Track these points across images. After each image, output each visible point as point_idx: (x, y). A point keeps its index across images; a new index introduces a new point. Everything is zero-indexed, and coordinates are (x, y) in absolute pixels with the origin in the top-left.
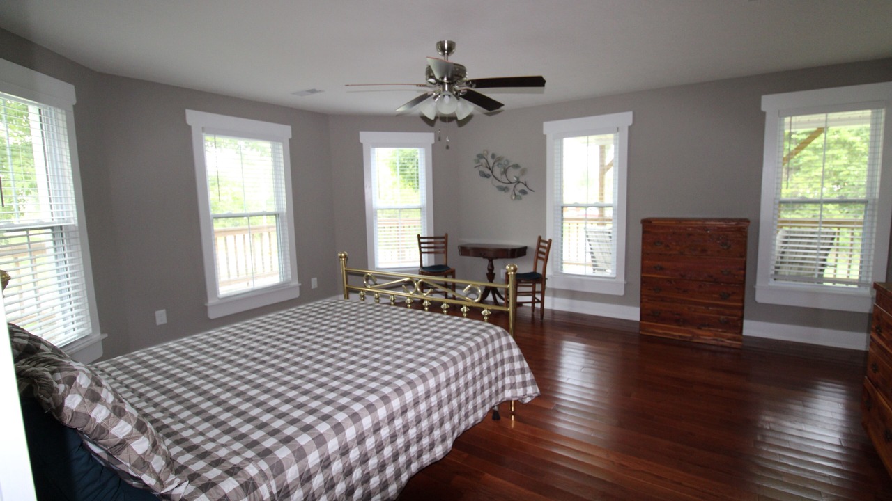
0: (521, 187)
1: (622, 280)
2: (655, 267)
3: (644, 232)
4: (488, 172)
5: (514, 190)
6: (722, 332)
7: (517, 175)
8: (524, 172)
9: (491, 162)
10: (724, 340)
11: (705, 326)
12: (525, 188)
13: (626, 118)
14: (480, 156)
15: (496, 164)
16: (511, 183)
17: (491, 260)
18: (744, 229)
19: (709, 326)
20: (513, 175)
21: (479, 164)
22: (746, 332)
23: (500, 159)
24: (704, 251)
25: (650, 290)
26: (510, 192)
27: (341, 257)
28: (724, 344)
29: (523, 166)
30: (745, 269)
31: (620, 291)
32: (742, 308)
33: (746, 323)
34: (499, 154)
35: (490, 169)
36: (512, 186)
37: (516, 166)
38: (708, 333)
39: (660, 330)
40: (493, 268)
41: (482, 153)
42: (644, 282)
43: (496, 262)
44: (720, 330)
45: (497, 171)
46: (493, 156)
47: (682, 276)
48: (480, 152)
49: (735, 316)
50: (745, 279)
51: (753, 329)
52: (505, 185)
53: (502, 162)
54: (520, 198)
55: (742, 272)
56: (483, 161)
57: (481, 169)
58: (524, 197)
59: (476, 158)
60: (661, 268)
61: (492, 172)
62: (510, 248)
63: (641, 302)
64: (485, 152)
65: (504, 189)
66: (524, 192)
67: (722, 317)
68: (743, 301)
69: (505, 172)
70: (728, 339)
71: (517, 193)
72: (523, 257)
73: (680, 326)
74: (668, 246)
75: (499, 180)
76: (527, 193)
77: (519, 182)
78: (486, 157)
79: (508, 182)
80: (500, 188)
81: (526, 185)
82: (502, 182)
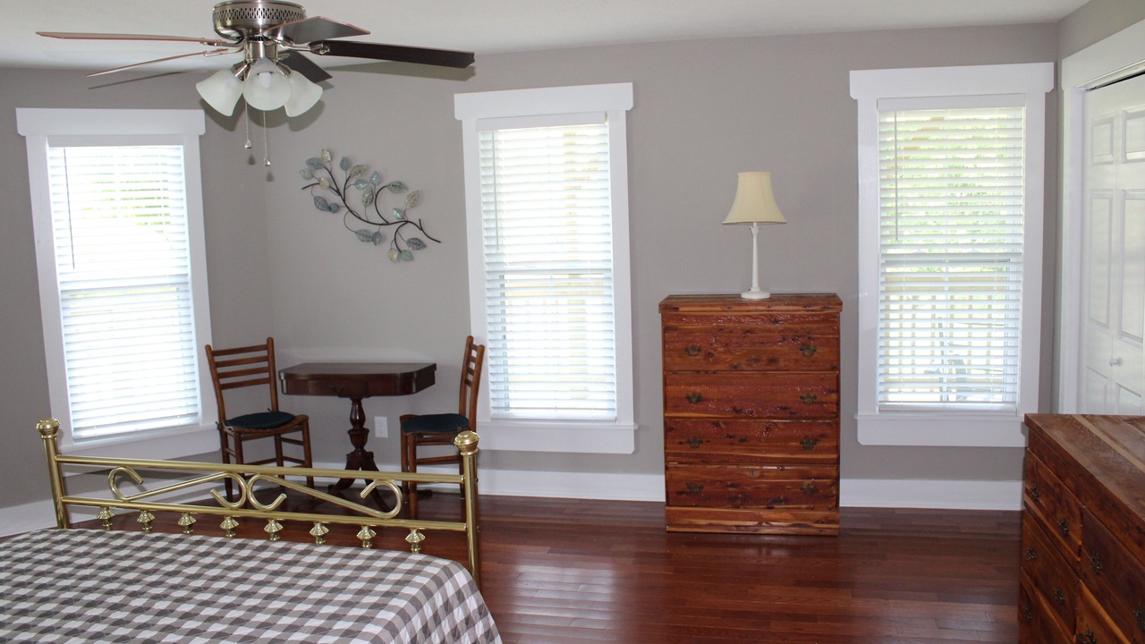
0: (410, 232)
1: (629, 423)
2: (688, 398)
3: (666, 329)
4: (334, 198)
5: (395, 240)
6: (807, 509)
7: (402, 207)
8: (415, 199)
9: (341, 176)
10: (809, 523)
11: (779, 501)
12: (420, 235)
13: (621, 96)
14: (316, 164)
15: (352, 181)
16: (388, 224)
17: (357, 401)
18: (835, 317)
19: (787, 501)
20: (391, 205)
21: (314, 181)
22: (845, 501)
23: (361, 170)
24: (772, 361)
25: (681, 443)
26: (387, 245)
27: (43, 432)
28: (811, 531)
29: (413, 188)
30: (838, 391)
31: (628, 447)
32: (837, 461)
33: (845, 484)
34: (359, 160)
35: (338, 191)
37: (398, 187)
38: (784, 515)
39: (703, 520)
40: (363, 419)
41: (319, 156)
42: (670, 428)
43: (367, 403)
44: (804, 506)
45: (356, 197)
46: (345, 164)
47: (735, 410)
48: (316, 154)
49: (827, 477)
50: (838, 409)
51: (856, 493)
52: (374, 229)
53: (367, 177)
54: (411, 258)
55: (834, 396)
56: (322, 175)
57: (318, 191)
58: (418, 254)
59: (305, 167)
60: (700, 399)
61: (344, 201)
62: (399, 371)
63: (667, 468)
64: (327, 155)
65: (375, 238)
66: (417, 244)
67: (807, 482)
68: (837, 449)
69: (373, 198)
70: (817, 522)
71: (403, 246)
72: (432, 387)
73: (738, 508)
74: (710, 355)
75: (360, 218)
76: (424, 246)
77: (407, 222)
78: (328, 166)
79: (382, 222)
80: (363, 235)
81: (421, 229)
82: (368, 222)
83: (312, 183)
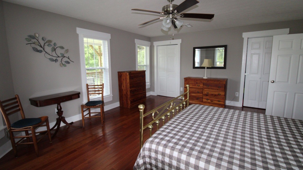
0: (65, 59)
4: (39, 48)
5: (61, 61)
7: (63, 53)
8: (67, 51)
9: (42, 43)
14: (32, 37)
15: (46, 44)
16: (59, 57)
17: (59, 104)
20: (59, 51)
23: (50, 41)
26: (59, 62)
29: (66, 48)
31: (111, 99)
34: (48, 38)
35: (41, 47)
36: (59, 59)
37: (62, 48)
40: (61, 108)
41: (34, 35)
43: (62, 104)
45: (48, 49)
46: (44, 39)
48: (32, 34)
52: (55, 58)
54: (65, 66)
56: (35, 41)
57: (34, 46)
58: (67, 65)
61: (44, 49)
65: (56, 61)
66: (67, 62)
69: (54, 50)
71: (64, 63)
75: (49, 55)
76: (70, 63)
77: (65, 57)
78: (37, 38)
79: (57, 56)
80: (51, 60)
81: (69, 59)
82: (52, 56)
83: (31, 43)
